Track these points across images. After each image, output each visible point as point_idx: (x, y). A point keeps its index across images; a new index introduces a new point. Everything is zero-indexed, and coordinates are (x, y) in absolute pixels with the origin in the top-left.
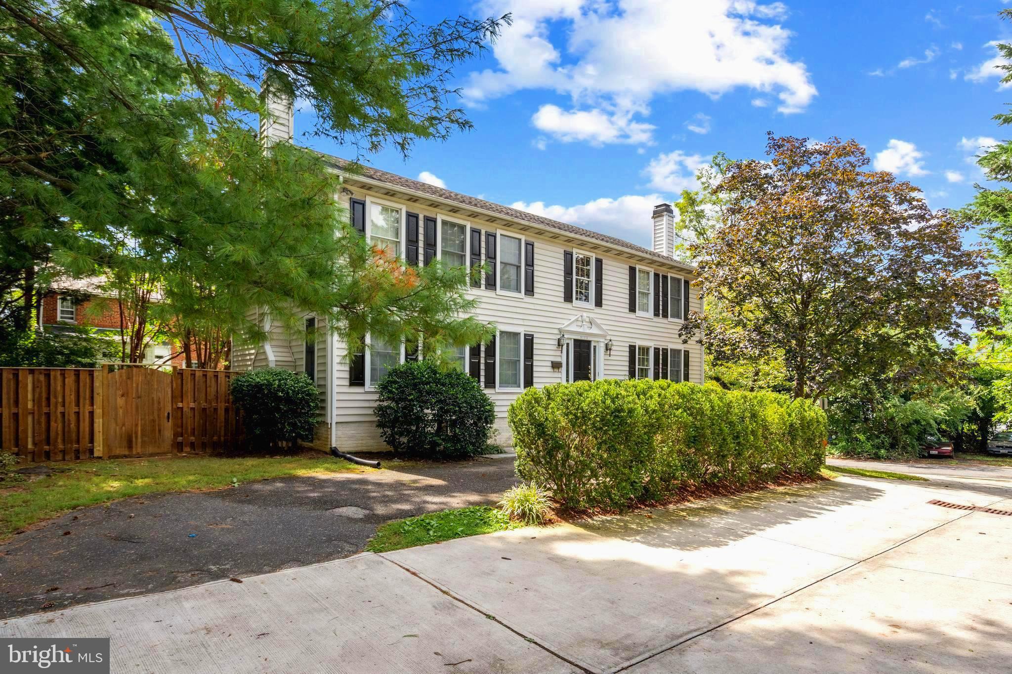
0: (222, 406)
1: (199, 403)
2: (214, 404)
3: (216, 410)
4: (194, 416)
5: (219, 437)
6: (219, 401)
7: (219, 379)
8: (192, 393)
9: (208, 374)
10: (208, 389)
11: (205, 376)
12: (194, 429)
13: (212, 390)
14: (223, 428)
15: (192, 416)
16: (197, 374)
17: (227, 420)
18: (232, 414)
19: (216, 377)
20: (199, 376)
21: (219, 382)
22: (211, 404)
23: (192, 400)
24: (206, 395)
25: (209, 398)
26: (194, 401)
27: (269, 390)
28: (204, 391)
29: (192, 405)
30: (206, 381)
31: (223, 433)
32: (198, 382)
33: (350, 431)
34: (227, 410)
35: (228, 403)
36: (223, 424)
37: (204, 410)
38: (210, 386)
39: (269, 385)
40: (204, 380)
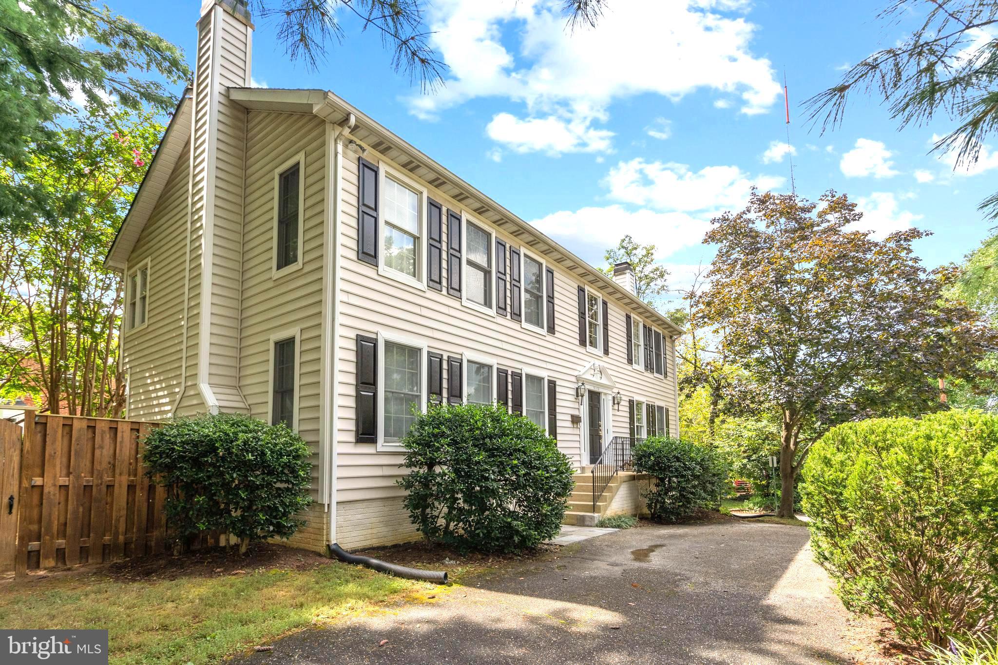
0: (123, 480)
1: (78, 477)
2: (107, 478)
3: (110, 487)
4: (67, 500)
5: (116, 534)
6: (117, 471)
7: (119, 435)
8: (65, 460)
9: (99, 426)
10: (97, 452)
11: (92, 428)
12: (65, 524)
13: (104, 454)
14: (123, 520)
15: (62, 499)
16: (76, 425)
17: (130, 504)
18: (141, 495)
19: (114, 430)
20: (80, 430)
21: (119, 439)
22: (101, 478)
23: (64, 472)
24: (93, 462)
25: (97, 466)
26: (68, 474)
27: (228, 450)
28: (89, 455)
29: (63, 480)
30: (94, 438)
31: (122, 527)
32: (78, 439)
33: (357, 515)
34: (131, 488)
35: (135, 475)
36: (124, 512)
37: (88, 488)
38: (101, 447)
39: (229, 440)
40: (90, 435)
